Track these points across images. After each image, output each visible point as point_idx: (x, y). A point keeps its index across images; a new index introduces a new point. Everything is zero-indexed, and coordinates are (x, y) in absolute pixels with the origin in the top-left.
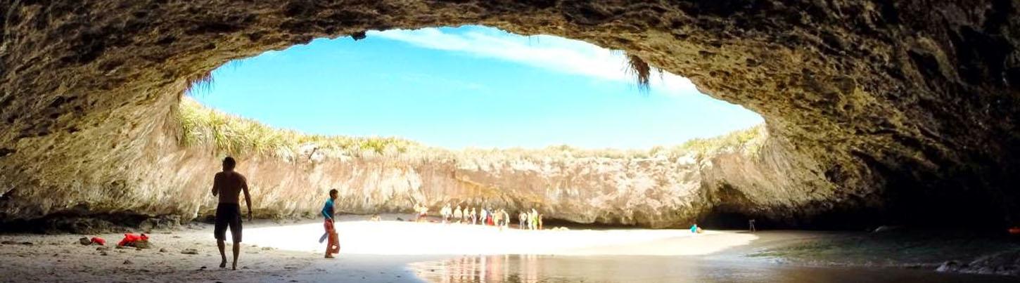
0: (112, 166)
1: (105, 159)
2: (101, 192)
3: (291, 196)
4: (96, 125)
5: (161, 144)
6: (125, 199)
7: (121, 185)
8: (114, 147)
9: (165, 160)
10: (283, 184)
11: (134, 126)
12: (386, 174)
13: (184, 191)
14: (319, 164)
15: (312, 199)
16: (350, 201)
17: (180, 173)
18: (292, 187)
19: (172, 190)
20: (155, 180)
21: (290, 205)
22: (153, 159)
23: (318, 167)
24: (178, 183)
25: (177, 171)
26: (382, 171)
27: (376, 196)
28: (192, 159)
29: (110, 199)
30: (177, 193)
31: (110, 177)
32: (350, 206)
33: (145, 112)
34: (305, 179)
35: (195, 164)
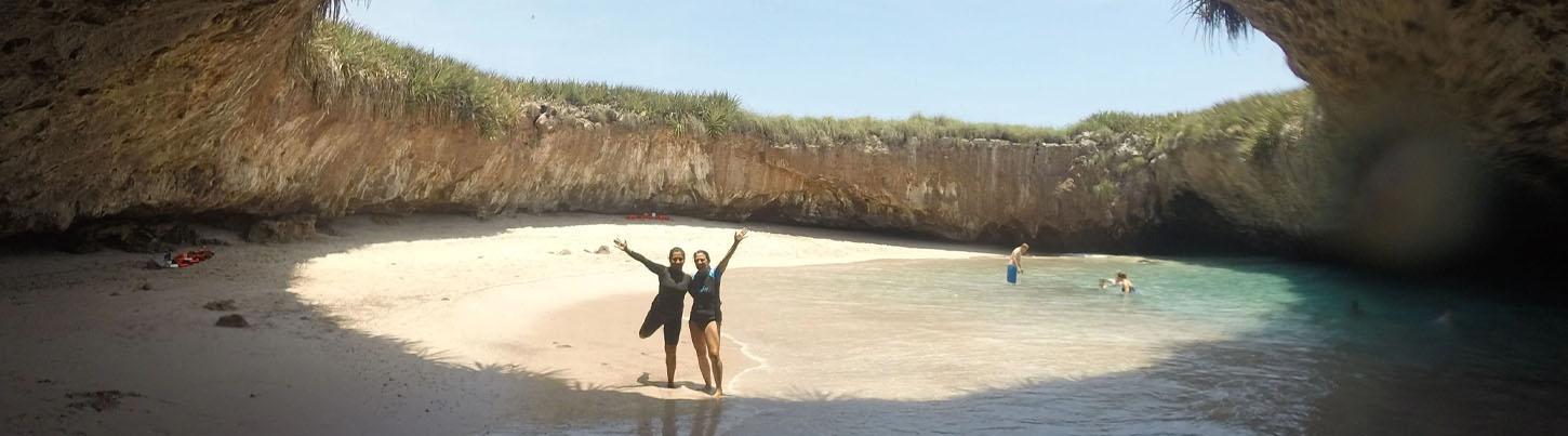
0: (185, 144)
1: (168, 133)
2: (172, 183)
3: (501, 186)
4: (130, 82)
5: (282, 100)
6: (216, 193)
7: (209, 172)
8: (181, 116)
9: (290, 126)
10: (489, 165)
11: (218, 79)
12: (655, 152)
13: (322, 175)
14: (550, 132)
15: (534, 188)
16: (595, 192)
17: (316, 149)
18: (504, 168)
19: (303, 174)
20: (272, 159)
21: (496, 198)
22: (266, 125)
23: (547, 139)
24: (313, 164)
25: (311, 144)
26: (650, 147)
27: (637, 186)
28: (338, 124)
29: (189, 196)
30: (310, 179)
31: (186, 160)
32: (595, 201)
33: (237, 53)
34: (525, 157)
35: (342, 133)
